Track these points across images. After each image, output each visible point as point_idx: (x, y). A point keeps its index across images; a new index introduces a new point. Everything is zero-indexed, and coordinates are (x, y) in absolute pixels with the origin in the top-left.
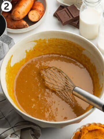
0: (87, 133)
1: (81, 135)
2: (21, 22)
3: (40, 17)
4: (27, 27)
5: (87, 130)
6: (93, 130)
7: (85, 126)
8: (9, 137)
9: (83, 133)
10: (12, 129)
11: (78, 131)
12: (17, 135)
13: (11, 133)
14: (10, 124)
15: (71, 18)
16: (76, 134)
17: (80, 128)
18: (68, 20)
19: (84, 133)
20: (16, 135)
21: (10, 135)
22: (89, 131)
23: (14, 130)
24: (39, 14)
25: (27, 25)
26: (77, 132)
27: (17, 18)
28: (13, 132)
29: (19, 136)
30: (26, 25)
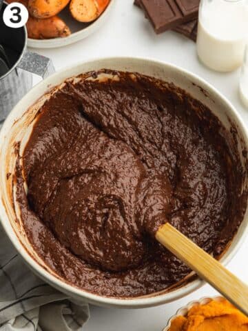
0: (201, 323)
1: (187, 327)
2: (52, 22)
3: (100, 12)
4: (67, 35)
5: (203, 315)
6: (216, 317)
7: (198, 303)
8: (9, 325)
9: (191, 323)
10: (19, 305)
11: (181, 314)
12: (30, 321)
13: (16, 315)
14: (13, 288)
15: (178, 16)
16: (173, 323)
17: (186, 309)
18: (170, 21)
19: (193, 321)
20: (27, 319)
21: (12, 321)
22: (207, 318)
23: (23, 307)
24: (97, 5)
25: (67, 30)
26: (178, 318)
27: (42, 14)
28: (21, 312)
29: (36, 322)
30: (65, 32)
